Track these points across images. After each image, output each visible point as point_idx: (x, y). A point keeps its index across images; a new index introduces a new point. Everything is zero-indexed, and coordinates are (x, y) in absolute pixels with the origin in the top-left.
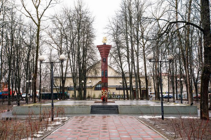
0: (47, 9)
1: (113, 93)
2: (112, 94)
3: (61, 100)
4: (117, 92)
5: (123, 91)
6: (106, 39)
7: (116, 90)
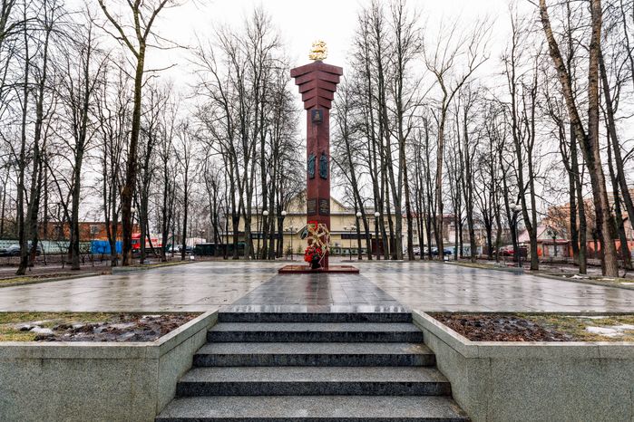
0: (162, 9)
1: (337, 244)
2: (334, 246)
3: (230, 258)
4: (346, 244)
5: (356, 241)
6: (321, 49)
7: (342, 238)
